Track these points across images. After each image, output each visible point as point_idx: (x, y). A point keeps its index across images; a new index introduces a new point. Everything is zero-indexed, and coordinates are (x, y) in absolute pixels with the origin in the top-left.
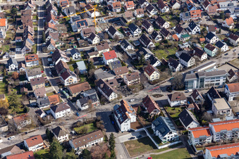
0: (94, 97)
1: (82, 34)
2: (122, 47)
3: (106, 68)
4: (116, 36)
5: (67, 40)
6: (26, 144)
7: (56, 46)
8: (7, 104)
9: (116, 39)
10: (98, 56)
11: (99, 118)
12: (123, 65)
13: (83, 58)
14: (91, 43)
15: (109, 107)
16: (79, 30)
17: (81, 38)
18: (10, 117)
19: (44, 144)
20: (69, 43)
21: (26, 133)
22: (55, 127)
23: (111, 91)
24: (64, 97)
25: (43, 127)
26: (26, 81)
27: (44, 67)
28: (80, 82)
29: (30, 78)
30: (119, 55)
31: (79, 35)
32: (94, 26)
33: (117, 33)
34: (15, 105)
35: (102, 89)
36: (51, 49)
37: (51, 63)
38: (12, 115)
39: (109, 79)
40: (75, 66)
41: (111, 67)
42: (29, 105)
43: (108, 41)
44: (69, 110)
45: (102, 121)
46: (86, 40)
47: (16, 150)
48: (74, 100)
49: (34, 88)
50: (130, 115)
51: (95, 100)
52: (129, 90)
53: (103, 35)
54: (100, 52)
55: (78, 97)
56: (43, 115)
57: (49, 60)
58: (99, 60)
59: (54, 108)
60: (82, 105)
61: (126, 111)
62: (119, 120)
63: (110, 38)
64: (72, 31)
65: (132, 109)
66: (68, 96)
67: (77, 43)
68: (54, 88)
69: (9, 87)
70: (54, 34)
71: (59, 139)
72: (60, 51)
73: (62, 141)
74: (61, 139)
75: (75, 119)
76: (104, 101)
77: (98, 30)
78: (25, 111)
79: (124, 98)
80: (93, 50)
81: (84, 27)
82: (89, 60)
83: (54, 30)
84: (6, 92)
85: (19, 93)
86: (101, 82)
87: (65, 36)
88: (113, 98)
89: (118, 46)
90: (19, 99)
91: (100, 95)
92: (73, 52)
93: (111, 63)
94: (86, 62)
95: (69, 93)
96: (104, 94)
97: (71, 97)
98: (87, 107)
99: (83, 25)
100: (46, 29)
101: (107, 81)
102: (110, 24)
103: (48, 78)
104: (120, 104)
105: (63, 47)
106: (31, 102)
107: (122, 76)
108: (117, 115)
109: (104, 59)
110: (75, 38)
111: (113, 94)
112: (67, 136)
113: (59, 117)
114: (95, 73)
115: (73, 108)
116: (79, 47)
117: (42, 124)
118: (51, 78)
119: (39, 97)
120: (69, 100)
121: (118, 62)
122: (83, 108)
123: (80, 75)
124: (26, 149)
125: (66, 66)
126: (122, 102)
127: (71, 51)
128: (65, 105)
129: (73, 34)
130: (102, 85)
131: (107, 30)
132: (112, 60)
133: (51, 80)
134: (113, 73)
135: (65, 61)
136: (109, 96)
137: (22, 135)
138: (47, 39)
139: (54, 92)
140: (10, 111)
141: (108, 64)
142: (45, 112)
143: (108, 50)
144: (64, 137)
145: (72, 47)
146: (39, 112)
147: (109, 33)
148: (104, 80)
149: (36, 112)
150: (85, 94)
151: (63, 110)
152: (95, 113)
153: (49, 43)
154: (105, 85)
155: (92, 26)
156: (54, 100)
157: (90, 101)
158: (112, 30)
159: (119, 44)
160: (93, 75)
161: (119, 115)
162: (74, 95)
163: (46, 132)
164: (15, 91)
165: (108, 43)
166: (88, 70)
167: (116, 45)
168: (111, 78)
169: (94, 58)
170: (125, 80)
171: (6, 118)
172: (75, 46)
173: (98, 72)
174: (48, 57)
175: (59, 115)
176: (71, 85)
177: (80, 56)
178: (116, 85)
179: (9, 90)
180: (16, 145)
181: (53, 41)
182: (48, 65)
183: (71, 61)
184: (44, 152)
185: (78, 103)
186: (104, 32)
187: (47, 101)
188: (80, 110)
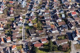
0: (66, 27)
1: (65, 5)
2: (79, 11)
3: (72, 17)
4: (77, 6)
5: (60, 6)
6: (41, 41)
7: (56, 8)
8: (36, 26)
9: (77, 7)
10: (70, 13)
11: (67, 35)
12: (78, 17)
13: (64, 13)
14: (68, 8)
15: (71, 31)
16: (64, 3)
17: (65, 6)
18: (37, 31)
19: (47, 41)
20: (60, 8)
21: (42, 37)
22: (51, 36)
23: (72, 26)
24: (56, 26)
25: (47, 35)
26: (44, 19)
27: (51, 15)
28: (62, 21)
29: (45, 18)
30: (77, 13)
31: (64, 5)
32: (70, 2)
33: (78, 5)
34: (39, 27)
35: (69, 25)
36: (54, 9)
37: (53, 14)
38: (38, 30)
39: (72, 21)
40: (61, 16)
41: (73, 17)
42: (44, 28)
43: (74, 8)
44: (57, 31)
45: (68, 36)
46: (66, 7)
47: (38, 42)
48: (59, 27)
49: (46, 22)
50: (78, 35)
51: (66, 28)
52: (79, 26)
53: (72, 6)
54: (70, 12)
55: (61, 27)
56: (48, 31)
57: (53, 13)
58: (70, 14)
59: (52, 29)
60: (62, 30)
61: (77, 33)
62: (74, 36)
63: (75, 7)
64: (62, 3)
65: (79, 33)
66: (57, 26)
67: (63, 8)
68: (53, 23)
69: (38, 20)
70: (56, 4)
71: (52, 40)
72: (57, 10)
73: (53, 41)
74: (53, 40)
75: (59, 34)
76: (69, 29)
77: (71, 4)
78: (42, 29)
79: (77, 29)
80: (68, 11)
81: (66, 2)
82: (66, 14)
83: (56, 3)
84: (37, 22)
85: (41, 23)
86: (69, 22)
87: (59, 5)
88: (73, 28)
89: (77, 10)
90: (41, 25)
91: (68, 27)
92: (61, 11)
93: (74, 16)
94: (65, 15)
95: (58, 25)
96: (70, 27)
97: (58, 26)
98: (63, 30)
99: (66, 1)
100: (53, 2)
101: (72, 22)
102: (75, 2)
103: (51, 19)
104: (75, 31)
105: (58, 9)
106: (45, 26)
107: (77, 21)
108: (73, 35)
109: (72, 14)
110: (62, 6)
111: (73, 27)
112: (55, 39)
113: (53, 33)
114: (68, 19)
115: (59, 30)
116: (63, 9)
117: (47, 34)
118: (52, 19)
119: (48, 25)
120: (57, 27)
121: (76, 16)
122: (62, 31)
123: (62, 19)
124: (41, 42)
125: (58, 15)
126: (76, 30)
127: (60, 10)
128: (56, 29)
129: (62, 4)
130: (69, 23)
131: (74, 4)
132: (74, 15)
133: (52, 20)
134: (74, 19)
135: (58, 13)
136: (71, 27)
137: (40, 37)
138: (53, 6)
139: (53, 24)
140: (37, 29)
141: (73, 16)
142: (49, 30)
143: (73, 11)
144: (54, 40)
145: (61, 9)
146: (47, 30)
147: (75, 5)
148: (70, 22)
149: (46, 30)
150: (63, 26)
151: (55, 30)
152: (66, 33)
153: (53, 7)
154: (71, 23)
155: (69, 2)
156: (52, 27)
157: (64, 28)
158: (76, 4)
159: (78, 9)
160: (67, 19)
161: (74, 35)
162: (59, 26)
163: (48, 37)
164: (40, 22)
165: (74, 9)
166: (65, 17)
167: (76, 9)
168: (73, 21)
169: (68, 14)
170: (78, 22)
171: (36, 31)
172: (62, 9)
173: (69, 19)
174: (53, 12)
175: (53, 32)
176: (59, 22)
177: (63, 12)
178: (75, 24)
179: (38, 22)
180: (38, 40)
181: (55, 6)
182: (52, 14)
183: (60, 14)
184: (46, 44)
185: (60, 29)
186: (73, 5)
187: (50, 27)
188: (61, 31)
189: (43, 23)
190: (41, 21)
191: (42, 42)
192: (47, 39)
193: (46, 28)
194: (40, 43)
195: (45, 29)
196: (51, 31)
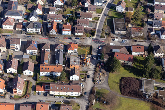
189: (147, 13)
190: (145, 7)
191: (134, 53)
192: (146, 49)
193: (151, 24)
194: (128, 53)
195: (147, 27)
196: (160, 34)
